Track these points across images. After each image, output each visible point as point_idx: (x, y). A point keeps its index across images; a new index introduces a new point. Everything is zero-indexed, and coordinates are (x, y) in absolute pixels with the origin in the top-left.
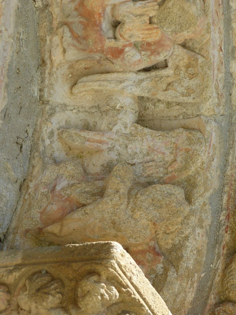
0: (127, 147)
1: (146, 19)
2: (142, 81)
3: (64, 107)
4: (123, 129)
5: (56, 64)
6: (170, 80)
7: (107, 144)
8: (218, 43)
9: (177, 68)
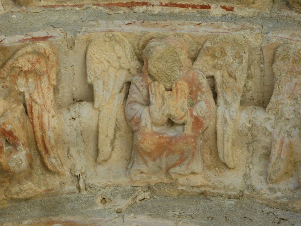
0: (288, 119)
1: (167, 93)
2: (225, 101)
3: (246, 176)
4: (270, 121)
5: (206, 182)
6: (226, 75)
7: (284, 137)
8: (193, 27)
9: (215, 67)
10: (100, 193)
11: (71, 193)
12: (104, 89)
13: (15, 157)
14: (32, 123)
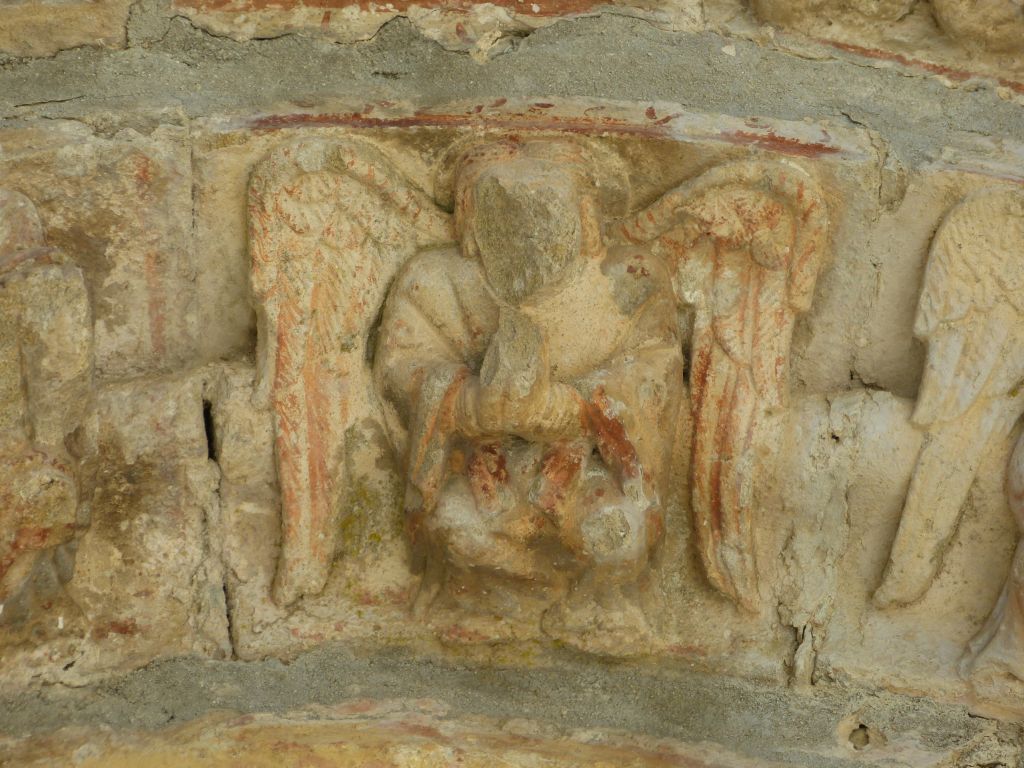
10: (854, 705)
11: (760, 680)
12: (961, 368)
13: (608, 510)
14: (695, 416)
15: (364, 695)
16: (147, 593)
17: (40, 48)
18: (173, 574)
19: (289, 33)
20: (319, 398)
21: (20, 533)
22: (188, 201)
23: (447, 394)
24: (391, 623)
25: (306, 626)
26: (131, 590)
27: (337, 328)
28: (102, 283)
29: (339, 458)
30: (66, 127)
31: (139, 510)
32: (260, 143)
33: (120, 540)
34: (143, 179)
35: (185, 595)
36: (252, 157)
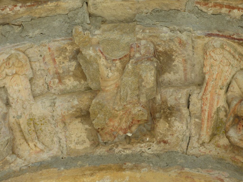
15: (211, 168)
16: (173, 135)
17: (165, 9)
18: (179, 131)
19: (220, 14)
20: (212, 99)
21: (133, 120)
22: (192, 49)
23: (236, 105)
24: (221, 153)
25: (203, 150)
26: (169, 133)
27: (220, 84)
28: (172, 64)
29: (215, 114)
30: (165, 29)
31: (172, 116)
32: (207, 39)
33: (169, 122)
34: (180, 43)
35: (181, 137)
36: (205, 42)
